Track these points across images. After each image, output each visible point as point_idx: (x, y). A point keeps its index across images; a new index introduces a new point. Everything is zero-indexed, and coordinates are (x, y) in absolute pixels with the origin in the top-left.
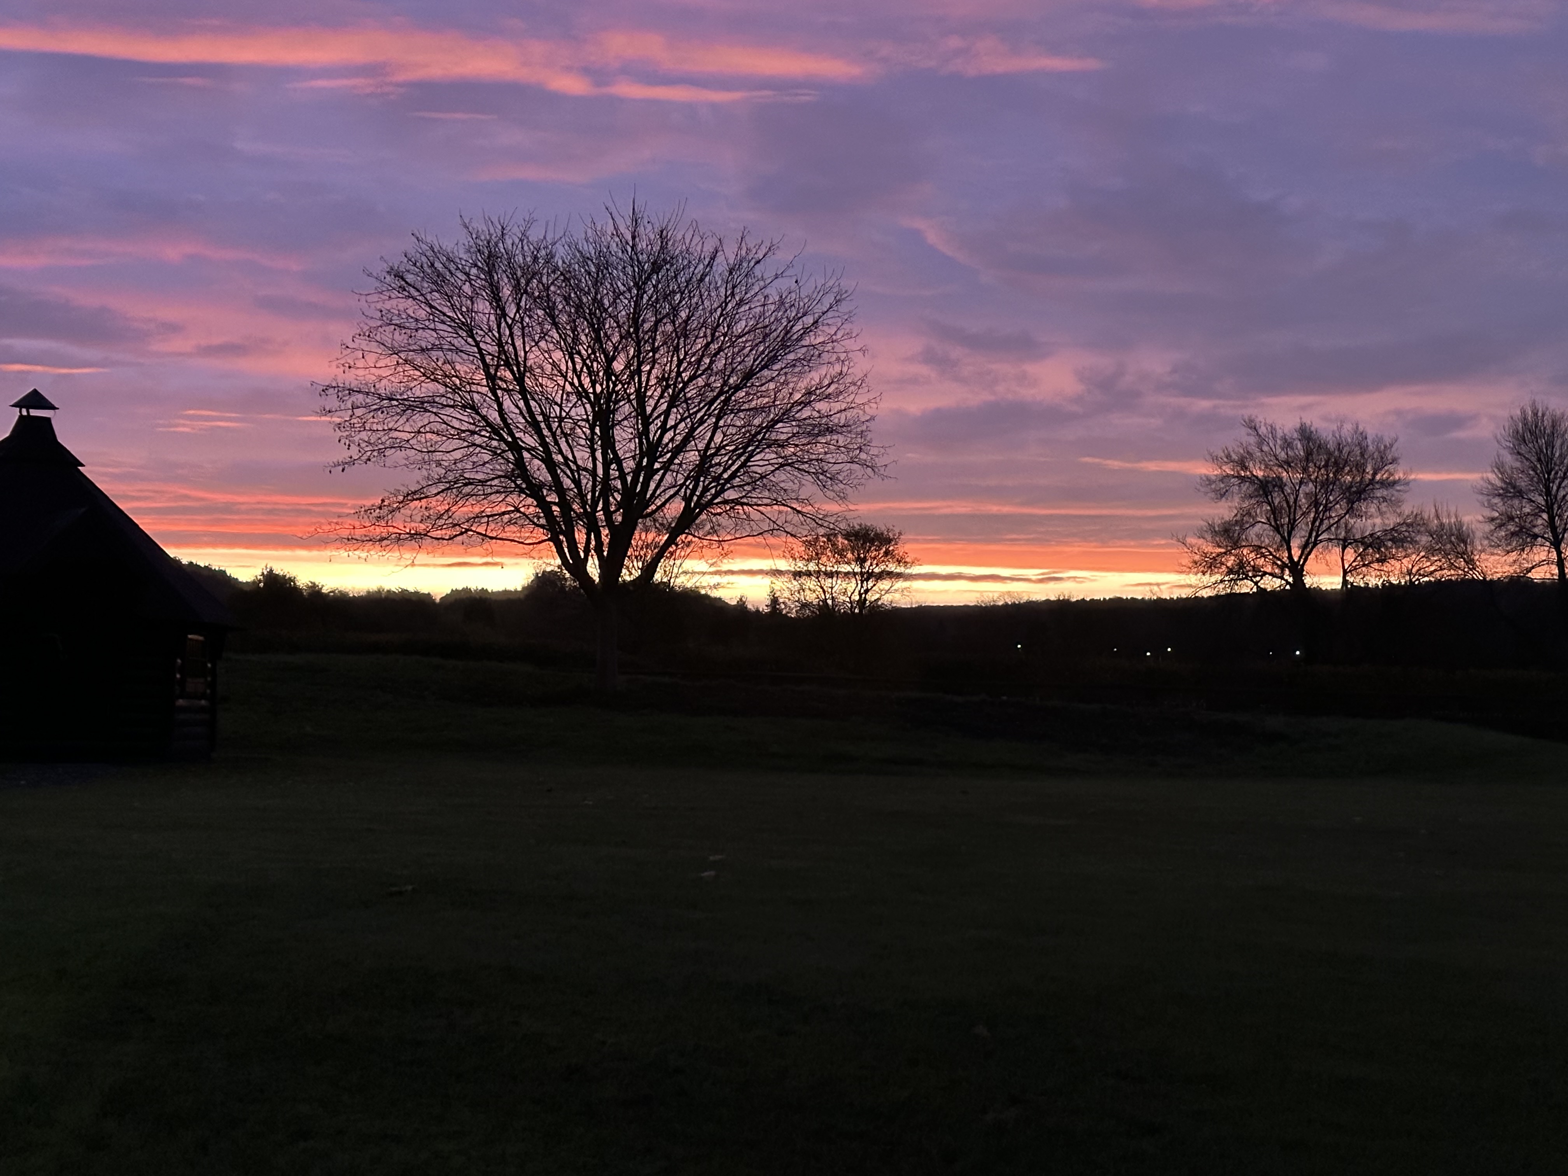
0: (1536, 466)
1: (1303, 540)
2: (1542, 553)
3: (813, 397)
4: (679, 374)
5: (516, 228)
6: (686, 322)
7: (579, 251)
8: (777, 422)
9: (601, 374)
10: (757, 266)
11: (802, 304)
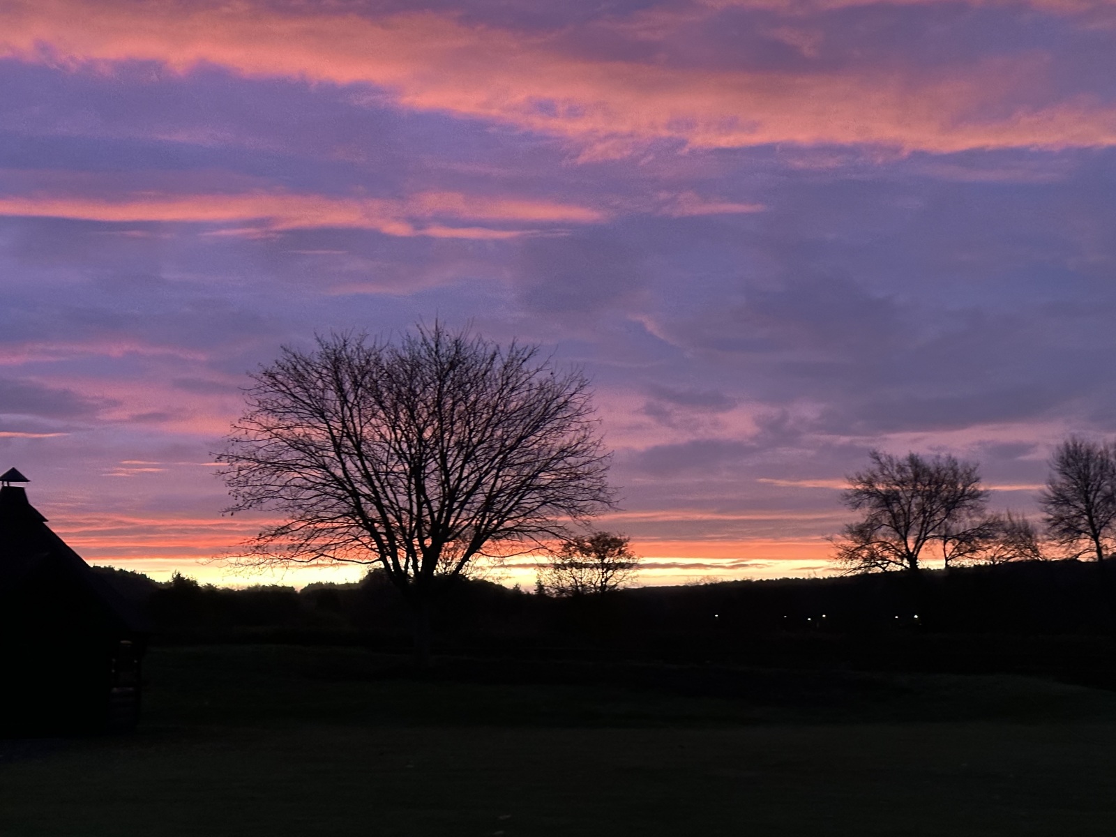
0: (1077, 482)
1: (916, 537)
2: (1085, 543)
3: (565, 454)
4: (470, 439)
5: (354, 340)
6: (475, 402)
7: (399, 356)
8: (540, 472)
9: (415, 442)
10: (523, 364)
11: (556, 389)
